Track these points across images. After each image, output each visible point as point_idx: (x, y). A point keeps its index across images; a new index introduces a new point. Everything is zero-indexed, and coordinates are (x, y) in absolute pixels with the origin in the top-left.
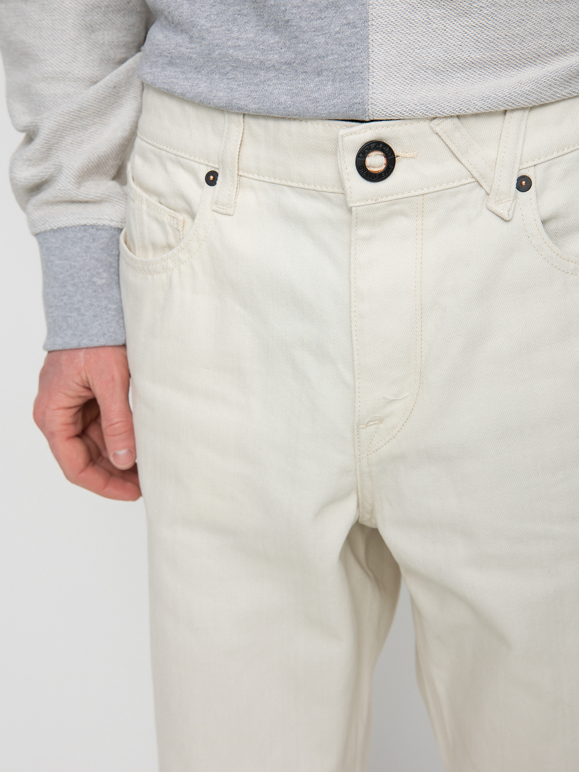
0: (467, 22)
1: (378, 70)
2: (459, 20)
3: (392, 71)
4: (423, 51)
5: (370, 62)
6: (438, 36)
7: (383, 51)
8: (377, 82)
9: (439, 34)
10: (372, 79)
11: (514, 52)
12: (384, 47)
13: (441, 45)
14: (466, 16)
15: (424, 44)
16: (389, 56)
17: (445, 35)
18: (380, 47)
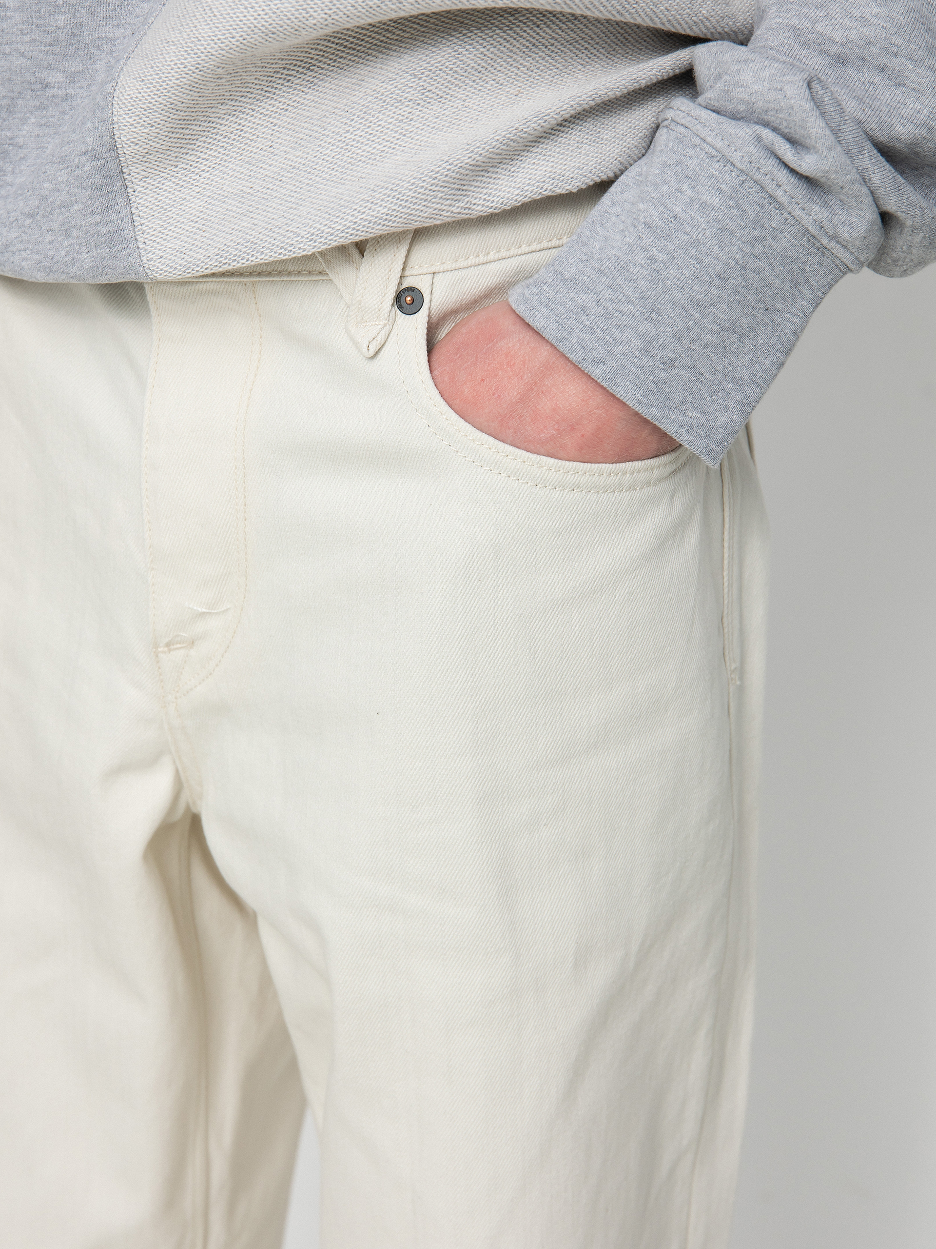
0: (272, 106)
1: (149, 219)
2: (259, 106)
3: (172, 215)
4: (215, 173)
5: (132, 209)
6: (233, 142)
7: (151, 187)
8: (151, 240)
9: (234, 140)
10: (141, 237)
11: (355, 133)
12: (152, 181)
13: (241, 155)
14: (268, 97)
15: (215, 162)
16: (161, 193)
17: (243, 137)
18: (145, 181)
